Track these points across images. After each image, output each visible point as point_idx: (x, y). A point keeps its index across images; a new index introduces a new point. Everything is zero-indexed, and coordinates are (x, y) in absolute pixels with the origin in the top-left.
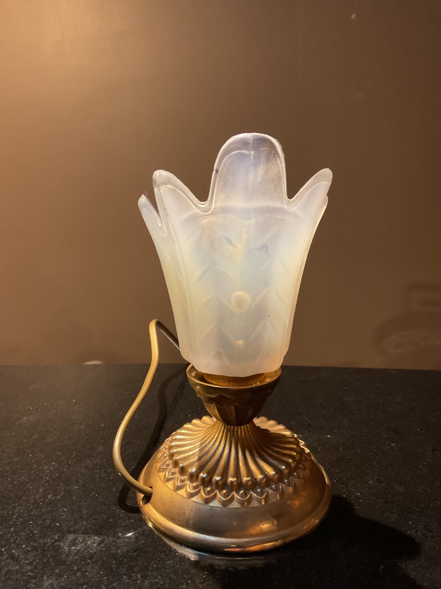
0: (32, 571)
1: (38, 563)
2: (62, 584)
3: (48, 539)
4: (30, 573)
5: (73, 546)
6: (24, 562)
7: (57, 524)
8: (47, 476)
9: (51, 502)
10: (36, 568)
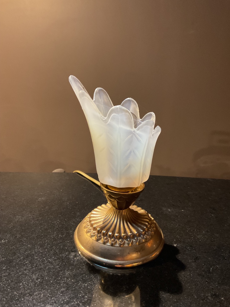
0: (59, 268)
1: (61, 265)
2: (74, 274)
3: (63, 254)
4: (58, 269)
5: (75, 257)
6: (55, 264)
7: (66, 248)
8: (56, 226)
9: (61, 238)
10: (61, 267)
